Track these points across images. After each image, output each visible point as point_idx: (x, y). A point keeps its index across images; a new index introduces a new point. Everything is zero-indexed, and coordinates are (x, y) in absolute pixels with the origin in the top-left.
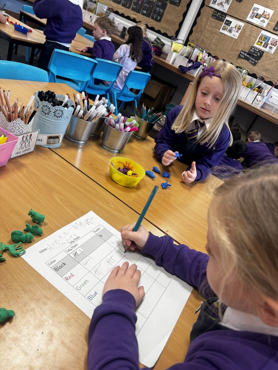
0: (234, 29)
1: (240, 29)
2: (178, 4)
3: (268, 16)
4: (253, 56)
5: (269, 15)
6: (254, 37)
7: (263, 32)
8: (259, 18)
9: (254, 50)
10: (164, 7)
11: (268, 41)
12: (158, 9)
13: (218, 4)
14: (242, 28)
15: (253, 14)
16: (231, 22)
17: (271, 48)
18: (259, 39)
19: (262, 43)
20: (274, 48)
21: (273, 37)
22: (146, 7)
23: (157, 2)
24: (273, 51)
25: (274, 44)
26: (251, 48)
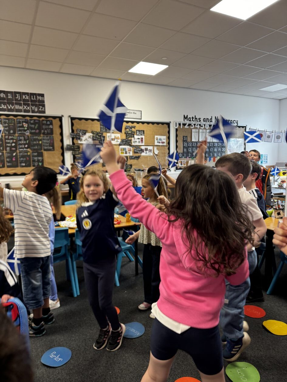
2: (53, 150)
5: (118, 137)
7: (121, 147)
8: (114, 140)
10: (41, 155)
11: (126, 150)
12: (36, 158)
13: (84, 141)
17: (129, 153)
18: (121, 151)
19: (123, 152)
20: (131, 152)
21: (127, 147)
22: (23, 160)
23: (32, 154)
24: (131, 154)
25: (130, 150)
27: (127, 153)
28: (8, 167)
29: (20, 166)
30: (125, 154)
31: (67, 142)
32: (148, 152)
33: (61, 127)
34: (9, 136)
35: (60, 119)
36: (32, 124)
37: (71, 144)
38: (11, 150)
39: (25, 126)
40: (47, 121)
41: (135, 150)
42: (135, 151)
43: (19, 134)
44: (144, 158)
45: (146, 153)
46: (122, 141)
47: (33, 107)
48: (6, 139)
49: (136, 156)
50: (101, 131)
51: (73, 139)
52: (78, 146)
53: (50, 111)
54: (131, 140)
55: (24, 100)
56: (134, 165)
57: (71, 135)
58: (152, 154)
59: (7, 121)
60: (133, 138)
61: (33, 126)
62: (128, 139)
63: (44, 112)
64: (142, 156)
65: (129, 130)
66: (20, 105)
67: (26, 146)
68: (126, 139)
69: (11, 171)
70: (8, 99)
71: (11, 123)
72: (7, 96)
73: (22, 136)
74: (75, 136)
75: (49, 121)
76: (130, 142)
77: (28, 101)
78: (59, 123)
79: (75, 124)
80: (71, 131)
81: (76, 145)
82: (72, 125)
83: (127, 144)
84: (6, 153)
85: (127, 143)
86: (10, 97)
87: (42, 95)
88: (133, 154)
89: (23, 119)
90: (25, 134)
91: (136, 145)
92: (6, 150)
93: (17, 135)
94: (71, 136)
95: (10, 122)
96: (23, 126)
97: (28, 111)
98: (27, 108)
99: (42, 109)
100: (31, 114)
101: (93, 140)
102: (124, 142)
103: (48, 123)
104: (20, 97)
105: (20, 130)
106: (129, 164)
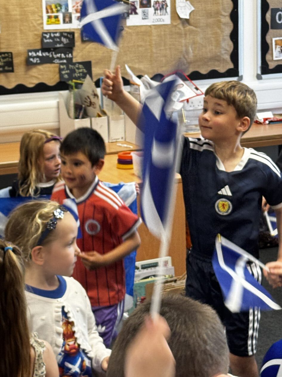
4: (56, 50)
6: (34, 13)
9: (50, 38)
18: (47, 12)
19: (56, 17)
26: (43, 37)
27: (70, 21)
30: (64, 21)
32: (151, 10)
44: (138, 34)
45: (145, 16)
56: (97, 63)
58: (167, 19)
64: (129, 27)
106: (80, 61)
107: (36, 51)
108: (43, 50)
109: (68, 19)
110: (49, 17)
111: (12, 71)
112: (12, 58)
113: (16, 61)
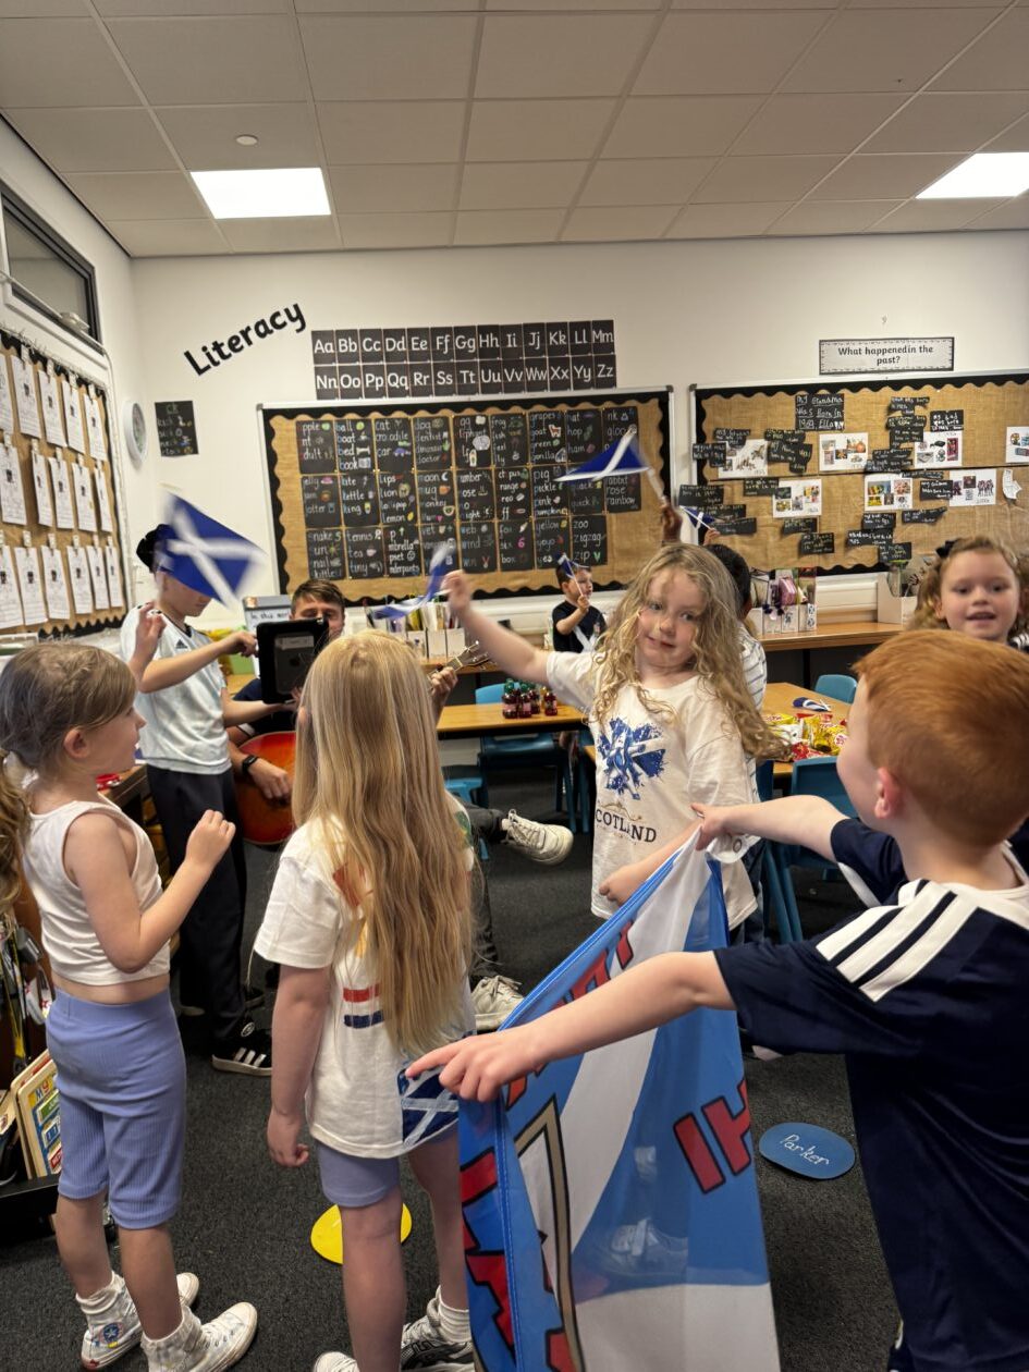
0: (804, 499)
1: (817, 493)
2: (636, 507)
3: (861, 447)
4: (876, 531)
5: (861, 443)
6: (855, 494)
7: (870, 478)
8: (846, 456)
9: (871, 519)
10: (599, 526)
11: (889, 490)
12: (584, 538)
13: (738, 467)
14: (820, 489)
15: (829, 456)
16: (789, 489)
17: (902, 500)
18: (869, 493)
19: (878, 498)
20: (909, 497)
21: (893, 478)
22: (546, 547)
23: (573, 524)
24: (909, 504)
25: (904, 489)
26: (864, 519)
27: (892, 503)
28: (506, 568)
29: (538, 563)
30: (885, 503)
31: (683, 475)
32: (975, 491)
33: (664, 427)
34: (507, 471)
35: (662, 398)
36: (574, 426)
37: (695, 482)
38: (512, 514)
39: (553, 435)
40: (620, 411)
41: (925, 487)
42: (924, 490)
43: (538, 462)
44: (960, 514)
45: (969, 497)
46: (874, 456)
47: (579, 368)
48: (499, 481)
49: (928, 511)
50: (797, 428)
51: (701, 464)
52: (717, 486)
53: (629, 378)
54: (909, 452)
55: (554, 350)
56: (917, 545)
57: (695, 450)
58: (992, 500)
59: (504, 422)
60: (917, 444)
61: (578, 432)
62: (898, 447)
63: (612, 382)
64: (952, 508)
65: (905, 415)
66: (541, 366)
67: (557, 500)
68: (892, 447)
69: (513, 581)
70: (506, 352)
71: (516, 429)
72: (504, 342)
73: (544, 469)
74: (709, 453)
75: (626, 410)
76: (905, 460)
77: (563, 349)
78: (658, 415)
79: (709, 411)
80: (694, 440)
81: (710, 483)
82: (701, 415)
83: (892, 467)
84: (499, 524)
85: (892, 464)
86: (512, 343)
87: (607, 326)
88: (914, 505)
89: (548, 413)
90: (554, 461)
91: (928, 470)
92: (500, 517)
93: (530, 466)
94: (696, 456)
95: (512, 425)
96: (548, 437)
97: (564, 385)
98: (560, 373)
99: (605, 372)
100: (571, 393)
101: (770, 461)
102: (881, 460)
103: (625, 417)
104: (542, 341)
105: (539, 451)
106: (900, 542)
107: (856, 532)
108: (863, 531)
109: (889, 500)
110: (871, 499)
111: (833, 552)
112: (833, 539)
113: (836, 542)
